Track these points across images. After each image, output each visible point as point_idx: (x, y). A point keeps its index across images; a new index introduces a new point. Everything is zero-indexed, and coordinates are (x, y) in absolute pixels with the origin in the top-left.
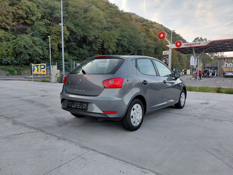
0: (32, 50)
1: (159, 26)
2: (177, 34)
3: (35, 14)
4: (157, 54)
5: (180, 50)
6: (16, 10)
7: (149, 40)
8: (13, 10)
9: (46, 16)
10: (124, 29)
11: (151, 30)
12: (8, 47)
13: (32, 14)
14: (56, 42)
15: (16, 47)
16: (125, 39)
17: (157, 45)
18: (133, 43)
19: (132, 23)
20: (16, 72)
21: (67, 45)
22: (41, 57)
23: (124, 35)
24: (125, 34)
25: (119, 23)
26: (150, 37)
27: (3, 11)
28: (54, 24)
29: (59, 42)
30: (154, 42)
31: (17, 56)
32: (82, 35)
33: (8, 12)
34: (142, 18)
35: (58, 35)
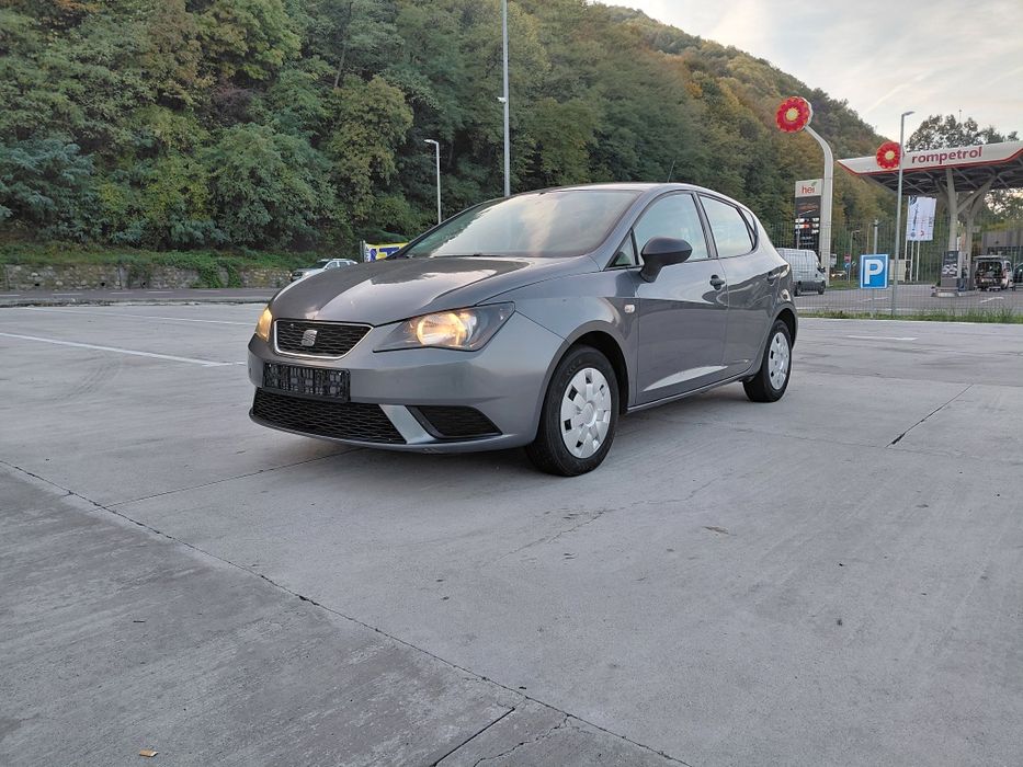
0: (279, 186)
1: (754, 65)
2: (835, 101)
3: (278, 40)
4: (756, 192)
5: (887, 179)
6: (209, 25)
7: (720, 133)
8: (202, 28)
9: (316, 43)
10: (617, 86)
11: (724, 84)
12: (190, 177)
13: (268, 41)
14: (363, 152)
15: (217, 178)
16: (624, 130)
17: (754, 152)
18: (656, 148)
19: (647, 60)
20: (223, 275)
21: (402, 165)
22: (311, 215)
23: (618, 115)
24: (622, 109)
25: (595, 63)
26: (726, 117)
27: (169, 35)
28: (348, 77)
29: (375, 152)
30: (744, 142)
31: (221, 210)
32: (459, 119)
33: (186, 37)
34: (675, 31)
35: (370, 122)
